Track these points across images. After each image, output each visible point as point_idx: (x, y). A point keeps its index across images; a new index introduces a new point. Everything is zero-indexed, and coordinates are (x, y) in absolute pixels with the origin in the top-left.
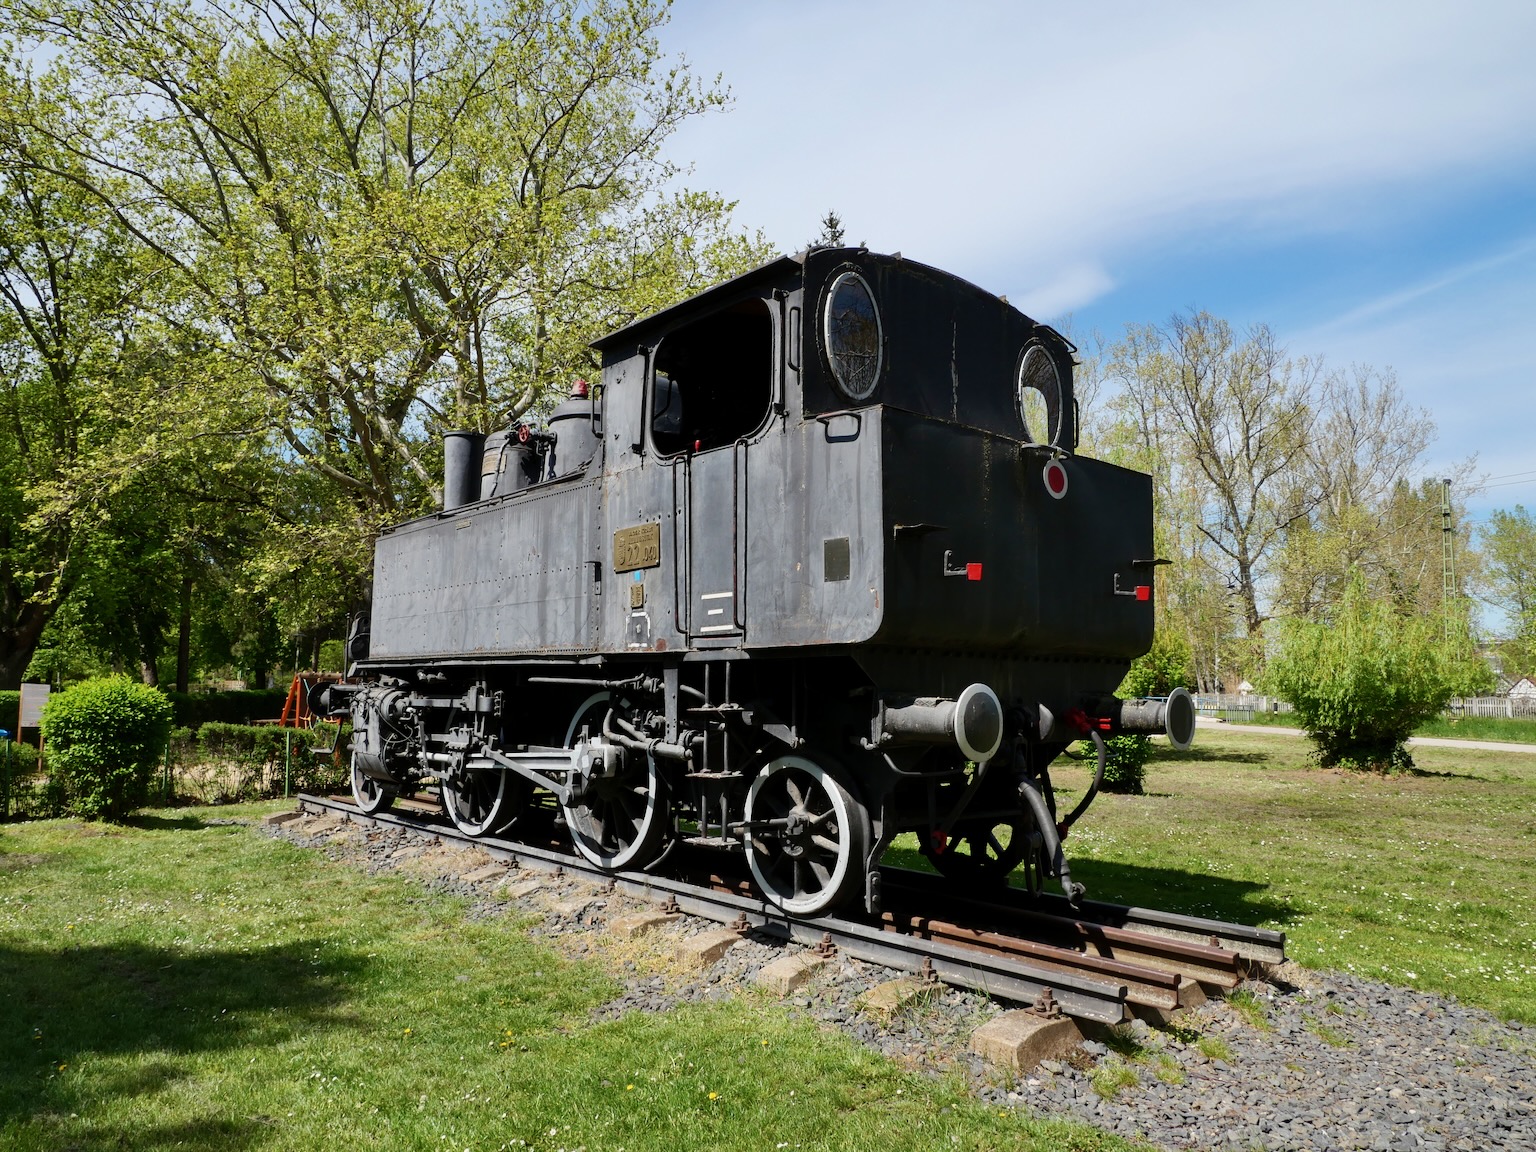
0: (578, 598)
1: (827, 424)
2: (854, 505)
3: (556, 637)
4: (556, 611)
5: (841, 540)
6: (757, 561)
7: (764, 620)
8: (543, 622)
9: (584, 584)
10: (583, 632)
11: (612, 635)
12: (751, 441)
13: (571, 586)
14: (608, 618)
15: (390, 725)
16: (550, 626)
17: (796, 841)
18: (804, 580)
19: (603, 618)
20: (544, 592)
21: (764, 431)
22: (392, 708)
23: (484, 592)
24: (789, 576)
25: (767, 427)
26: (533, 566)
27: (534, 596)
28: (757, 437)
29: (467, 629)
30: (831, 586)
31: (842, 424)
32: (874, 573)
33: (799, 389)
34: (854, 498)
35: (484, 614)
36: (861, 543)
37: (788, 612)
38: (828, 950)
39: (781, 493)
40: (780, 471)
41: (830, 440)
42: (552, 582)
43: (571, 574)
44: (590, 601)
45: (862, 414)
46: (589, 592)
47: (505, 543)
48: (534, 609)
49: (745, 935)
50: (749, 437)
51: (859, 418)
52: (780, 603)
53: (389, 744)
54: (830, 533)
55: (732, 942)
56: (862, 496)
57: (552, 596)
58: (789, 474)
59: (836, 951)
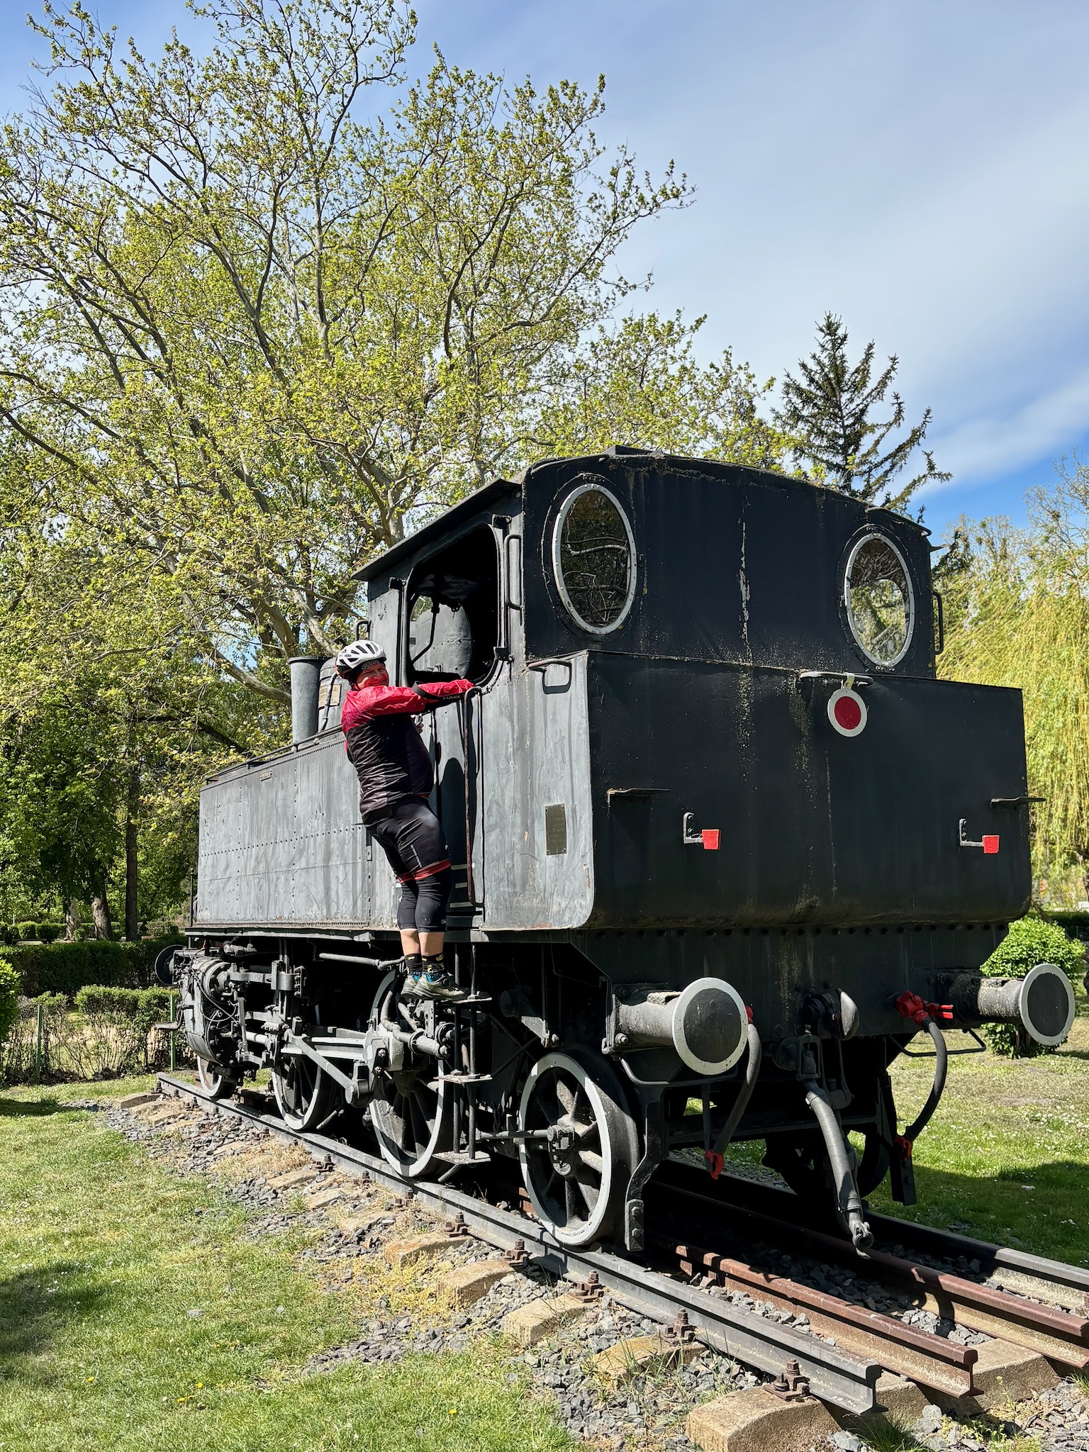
0: (355, 864)
1: (544, 671)
2: (567, 768)
3: (338, 908)
4: (337, 878)
5: (559, 806)
6: (493, 828)
7: (498, 897)
8: (327, 889)
9: (359, 848)
10: (359, 902)
11: (382, 908)
12: (484, 690)
13: (348, 848)
14: (378, 889)
15: (215, 1001)
16: (333, 894)
17: (565, 1156)
18: (529, 852)
19: (374, 887)
20: (328, 856)
21: (494, 678)
22: (214, 982)
23: (282, 854)
24: (518, 846)
25: (496, 674)
26: (318, 825)
27: (320, 861)
28: (489, 685)
29: (270, 896)
30: (551, 859)
31: (556, 674)
32: (585, 847)
33: (522, 628)
34: (567, 759)
35: (282, 877)
36: (574, 811)
37: (518, 889)
38: (592, 1291)
39: (511, 750)
40: (508, 724)
41: (548, 690)
42: (334, 845)
43: (348, 835)
44: (363, 867)
45: (572, 661)
46: (363, 857)
47: (298, 798)
48: (320, 873)
49: (518, 1268)
50: (483, 685)
51: (569, 665)
52: (511, 877)
53: (213, 1024)
54: (549, 799)
55: (500, 1276)
56: (574, 757)
57: (335, 861)
58: (516, 728)
59: (601, 1294)
